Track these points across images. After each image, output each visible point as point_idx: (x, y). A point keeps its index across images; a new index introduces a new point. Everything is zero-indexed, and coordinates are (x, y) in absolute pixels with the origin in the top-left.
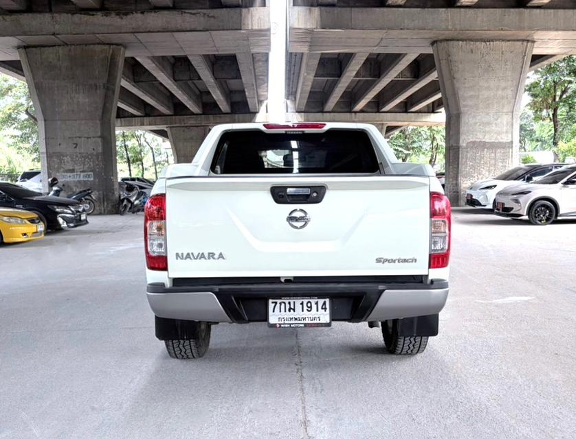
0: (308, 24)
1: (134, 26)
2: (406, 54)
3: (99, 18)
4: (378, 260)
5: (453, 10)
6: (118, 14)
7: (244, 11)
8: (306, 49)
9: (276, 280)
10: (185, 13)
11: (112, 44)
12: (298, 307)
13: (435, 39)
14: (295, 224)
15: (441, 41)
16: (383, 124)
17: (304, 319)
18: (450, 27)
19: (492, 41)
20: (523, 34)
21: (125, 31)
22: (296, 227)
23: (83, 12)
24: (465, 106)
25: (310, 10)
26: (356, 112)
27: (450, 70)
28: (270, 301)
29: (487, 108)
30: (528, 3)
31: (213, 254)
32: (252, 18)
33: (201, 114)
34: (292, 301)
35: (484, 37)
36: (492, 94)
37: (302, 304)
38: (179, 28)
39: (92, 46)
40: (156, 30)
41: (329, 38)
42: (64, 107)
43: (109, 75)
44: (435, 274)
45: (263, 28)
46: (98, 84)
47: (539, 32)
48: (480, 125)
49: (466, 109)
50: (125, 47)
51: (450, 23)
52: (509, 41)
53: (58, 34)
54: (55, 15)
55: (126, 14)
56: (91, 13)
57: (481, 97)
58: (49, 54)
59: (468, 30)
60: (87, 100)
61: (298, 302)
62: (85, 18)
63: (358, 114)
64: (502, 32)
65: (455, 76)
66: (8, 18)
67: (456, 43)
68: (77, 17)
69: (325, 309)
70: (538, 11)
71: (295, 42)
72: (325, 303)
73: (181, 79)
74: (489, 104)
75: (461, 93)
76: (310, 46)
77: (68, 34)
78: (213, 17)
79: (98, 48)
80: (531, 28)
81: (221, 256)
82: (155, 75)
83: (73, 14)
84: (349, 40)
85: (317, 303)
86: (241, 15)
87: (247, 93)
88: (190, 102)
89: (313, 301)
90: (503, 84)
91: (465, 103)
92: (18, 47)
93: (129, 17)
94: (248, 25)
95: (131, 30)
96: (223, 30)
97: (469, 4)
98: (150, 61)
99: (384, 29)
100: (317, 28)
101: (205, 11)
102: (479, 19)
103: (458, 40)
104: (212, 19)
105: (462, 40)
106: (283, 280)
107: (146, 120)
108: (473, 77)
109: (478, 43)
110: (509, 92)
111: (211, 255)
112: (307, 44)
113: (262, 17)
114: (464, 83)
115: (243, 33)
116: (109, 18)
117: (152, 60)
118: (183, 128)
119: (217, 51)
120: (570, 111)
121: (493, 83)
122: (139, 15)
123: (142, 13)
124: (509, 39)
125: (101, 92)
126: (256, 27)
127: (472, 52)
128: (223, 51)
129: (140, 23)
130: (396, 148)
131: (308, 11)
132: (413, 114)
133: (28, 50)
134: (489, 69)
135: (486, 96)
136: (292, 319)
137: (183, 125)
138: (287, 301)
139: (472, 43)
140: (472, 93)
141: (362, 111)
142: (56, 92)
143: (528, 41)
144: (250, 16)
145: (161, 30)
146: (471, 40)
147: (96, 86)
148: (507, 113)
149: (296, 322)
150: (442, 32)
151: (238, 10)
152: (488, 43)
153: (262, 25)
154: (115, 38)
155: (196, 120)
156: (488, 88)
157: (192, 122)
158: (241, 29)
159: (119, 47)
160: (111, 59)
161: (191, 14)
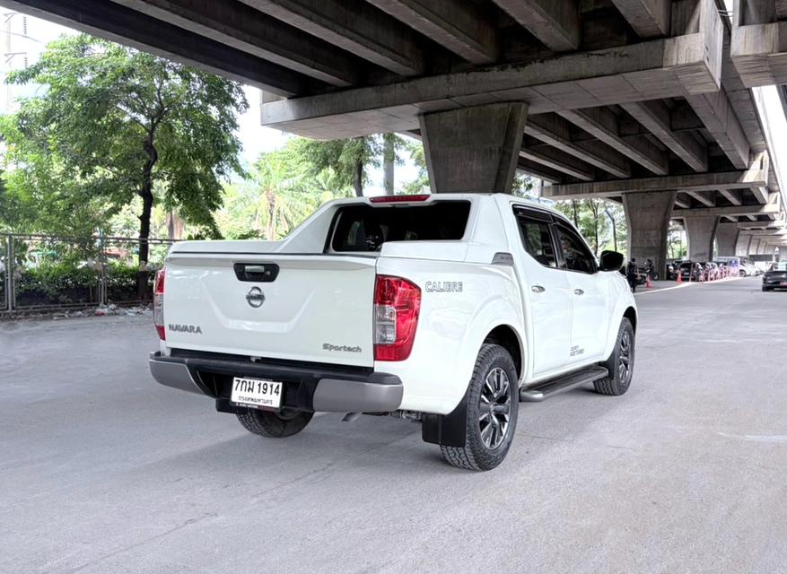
0: (760, 48)
1: (531, 77)
3: (495, 75)
4: (326, 346)
6: (514, 67)
7: (668, 42)
9: (246, 358)
10: (592, 54)
11: (512, 101)
14: (253, 302)
17: (259, 400)
21: (522, 84)
22: (252, 305)
23: (478, 69)
25: (764, 28)
28: (235, 379)
32: (678, 50)
33: (665, 176)
34: (252, 381)
37: (259, 385)
38: (583, 73)
39: (490, 106)
40: (556, 80)
42: (456, 177)
43: (506, 137)
44: (381, 367)
45: (692, 61)
46: (493, 149)
50: (528, 104)
53: (452, 97)
54: (452, 76)
55: (523, 66)
56: (486, 69)
58: (447, 119)
60: (480, 168)
61: (257, 382)
62: (480, 75)
66: (406, 85)
68: (472, 76)
69: (278, 393)
71: (747, 73)
72: (278, 387)
73: (628, 133)
77: (461, 95)
78: (627, 55)
79: (497, 107)
81: (199, 330)
82: (588, 131)
83: (468, 73)
85: (272, 386)
86: (664, 48)
87: (721, 145)
88: (646, 161)
89: (269, 383)
92: (419, 115)
93: (526, 68)
94: (672, 60)
95: (528, 83)
96: (639, 70)
98: (576, 116)
100: (772, 53)
101: (617, 49)
104: (625, 58)
106: (253, 360)
107: (597, 185)
111: (192, 328)
113: (692, 47)
115: (667, 72)
116: (505, 72)
117: (578, 114)
118: (641, 195)
119: (642, 96)
122: (538, 65)
123: (542, 62)
125: (496, 157)
126: (682, 61)
128: (650, 96)
129: (538, 74)
131: (760, 31)
133: (428, 117)
136: (249, 399)
137: (641, 190)
138: (248, 381)
142: (450, 161)
144: (675, 49)
145: (562, 79)
147: (491, 150)
149: (253, 403)
151: (659, 43)
153: (692, 58)
154: (513, 94)
155: (658, 184)
157: (653, 186)
158: (662, 67)
159: (519, 104)
160: (510, 119)
161: (599, 55)
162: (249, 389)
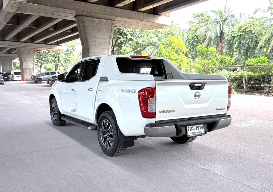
2: (57, 19)
5: (86, 3)
8: (14, 10)
12: (195, 128)
13: (77, 15)
15: (80, 16)
16: (35, 48)
18: (85, 10)
19: (100, 19)
20: (112, 18)
24: (91, 45)
26: (21, 42)
27: (84, 29)
29: (99, 46)
30: (115, 5)
31: (171, 110)
35: (98, 16)
36: (101, 41)
37: (196, 127)
41: (29, 7)
47: (119, 17)
48: (97, 53)
49: (91, 46)
51: (85, 9)
52: (106, 19)
57: (97, 41)
59: (92, 13)
63: (22, 43)
64: (105, 16)
65: (86, 32)
67: (86, 17)
70: (118, 9)
74: (100, 45)
75: (89, 39)
76: (17, 9)
80: (116, 16)
84: (38, 10)
85: (200, 126)
90: (105, 37)
91: (90, 44)
97: (93, 2)
99: (57, 7)
102: (97, 9)
103: (87, 16)
105: (89, 17)
108: (93, 33)
109: (95, 19)
110: (107, 41)
112: (16, 8)
114: (90, 35)
120: (119, 49)
121: (101, 36)
124: (106, 18)
127: (93, 22)
130: (37, 60)
132: (49, 45)
134: (99, 30)
135: (98, 41)
139: (92, 18)
140: (93, 40)
141: (24, 42)
143: (113, 20)
146: (92, 17)
148: (107, 49)
150: (82, 12)
152: (99, 19)
156: (99, 38)
162: (193, 129)
